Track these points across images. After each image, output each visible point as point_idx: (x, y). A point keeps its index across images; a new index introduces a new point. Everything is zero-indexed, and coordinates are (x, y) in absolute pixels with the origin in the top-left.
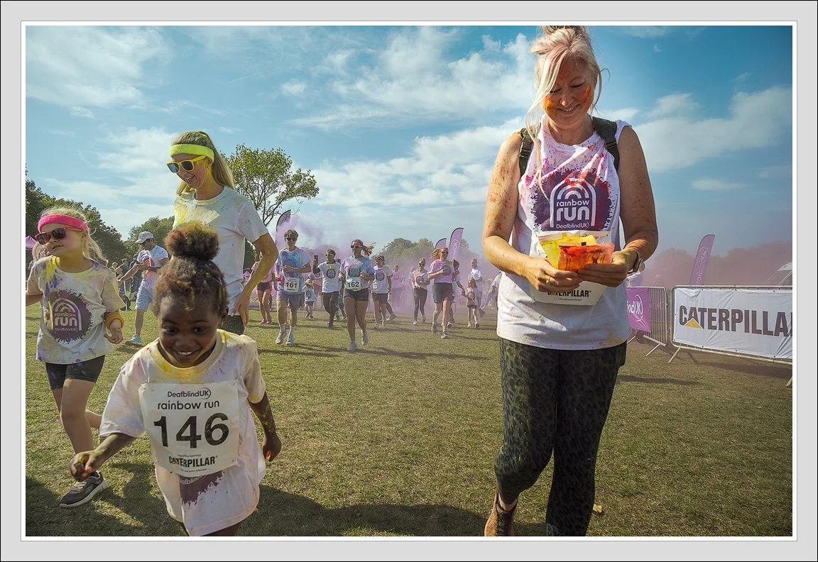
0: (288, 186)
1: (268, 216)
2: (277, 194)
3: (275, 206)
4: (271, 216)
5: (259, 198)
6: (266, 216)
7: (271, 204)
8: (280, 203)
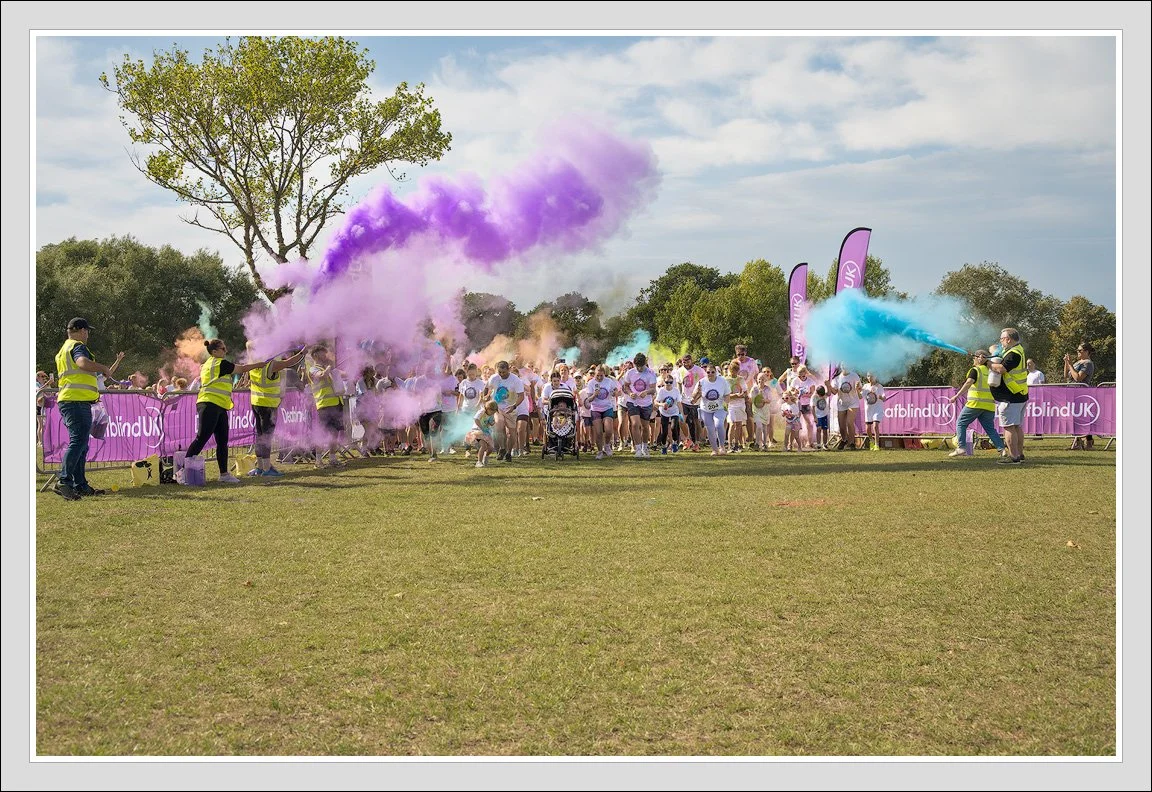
0: (364, 132)
1: (310, 220)
2: (336, 159)
3: (329, 191)
4: (318, 221)
5: (285, 171)
6: (304, 220)
7: (319, 186)
8: (343, 180)
